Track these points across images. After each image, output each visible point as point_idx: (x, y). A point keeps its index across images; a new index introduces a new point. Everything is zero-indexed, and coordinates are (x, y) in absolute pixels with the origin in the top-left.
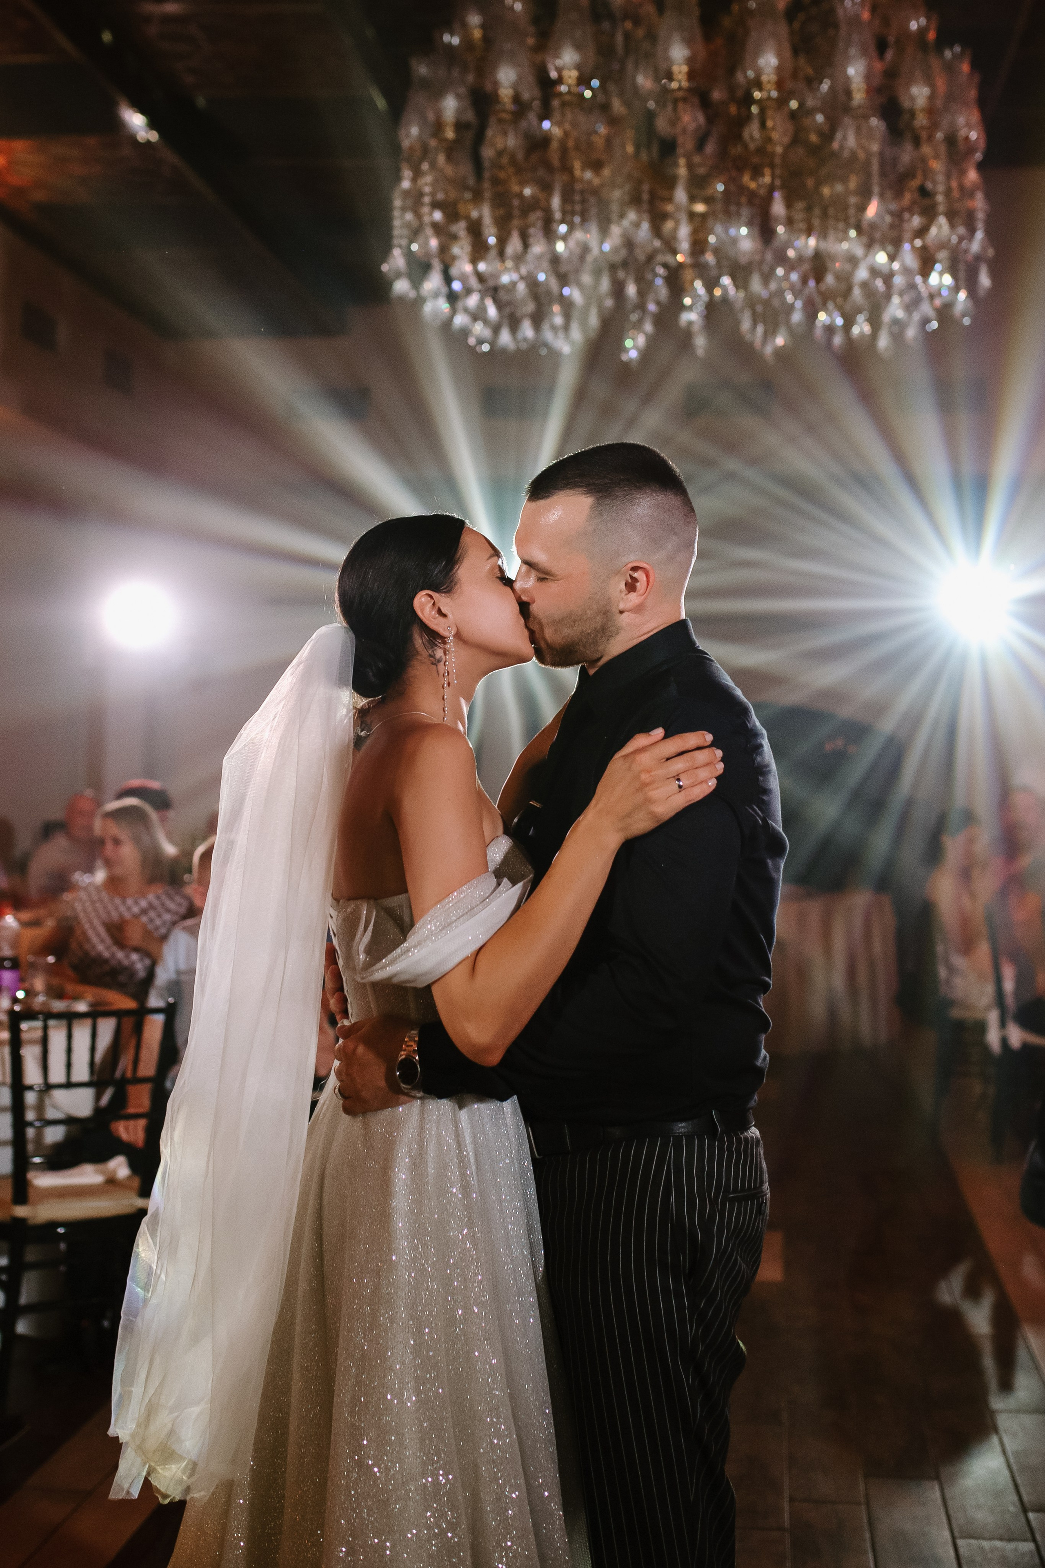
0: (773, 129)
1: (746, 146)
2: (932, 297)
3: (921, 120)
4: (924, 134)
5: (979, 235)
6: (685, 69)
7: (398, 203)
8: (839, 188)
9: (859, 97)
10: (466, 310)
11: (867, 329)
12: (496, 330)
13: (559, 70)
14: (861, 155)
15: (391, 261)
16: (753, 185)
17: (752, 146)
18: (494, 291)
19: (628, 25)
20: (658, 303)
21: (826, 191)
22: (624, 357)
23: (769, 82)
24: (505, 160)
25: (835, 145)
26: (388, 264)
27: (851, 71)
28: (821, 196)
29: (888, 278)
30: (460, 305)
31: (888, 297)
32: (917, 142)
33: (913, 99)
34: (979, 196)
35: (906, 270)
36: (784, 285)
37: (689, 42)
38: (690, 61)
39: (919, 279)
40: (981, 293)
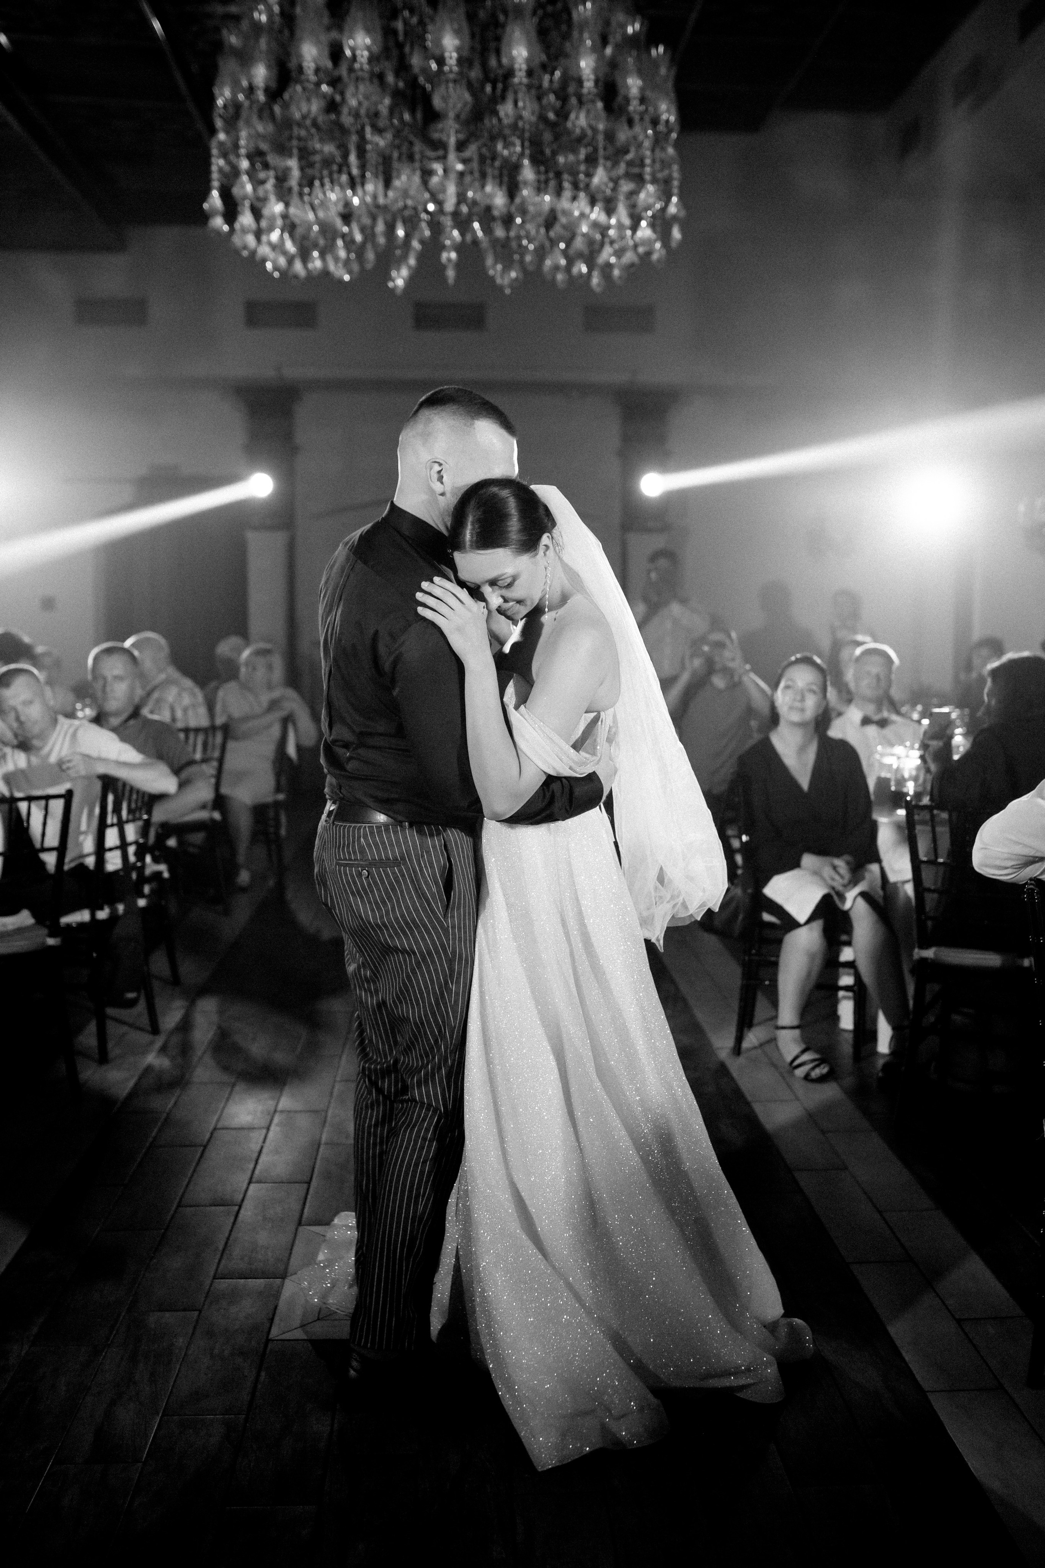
0: (524, 108)
1: (500, 120)
2: (636, 246)
3: (634, 106)
4: (637, 118)
5: (675, 199)
6: (455, 55)
7: (215, 152)
8: (571, 158)
9: (589, 85)
10: (270, 244)
11: (584, 269)
12: (290, 261)
13: (353, 50)
14: (589, 132)
15: (210, 200)
16: (506, 153)
17: (506, 121)
18: (290, 227)
19: (406, 13)
20: (422, 242)
21: (561, 159)
22: (391, 284)
23: (520, 70)
24: (308, 122)
25: (569, 124)
26: (207, 203)
27: (583, 64)
28: (556, 163)
29: (603, 229)
30: (264, 238)
31: (602, 245)
32: (630, 123)
33: (628, 88)
34: (675, 167)
35: (620, 226)
36: (523, 233)
37: (457, 32)
38: (458, 50)
39: (629, 233)
40: (674, 244)
